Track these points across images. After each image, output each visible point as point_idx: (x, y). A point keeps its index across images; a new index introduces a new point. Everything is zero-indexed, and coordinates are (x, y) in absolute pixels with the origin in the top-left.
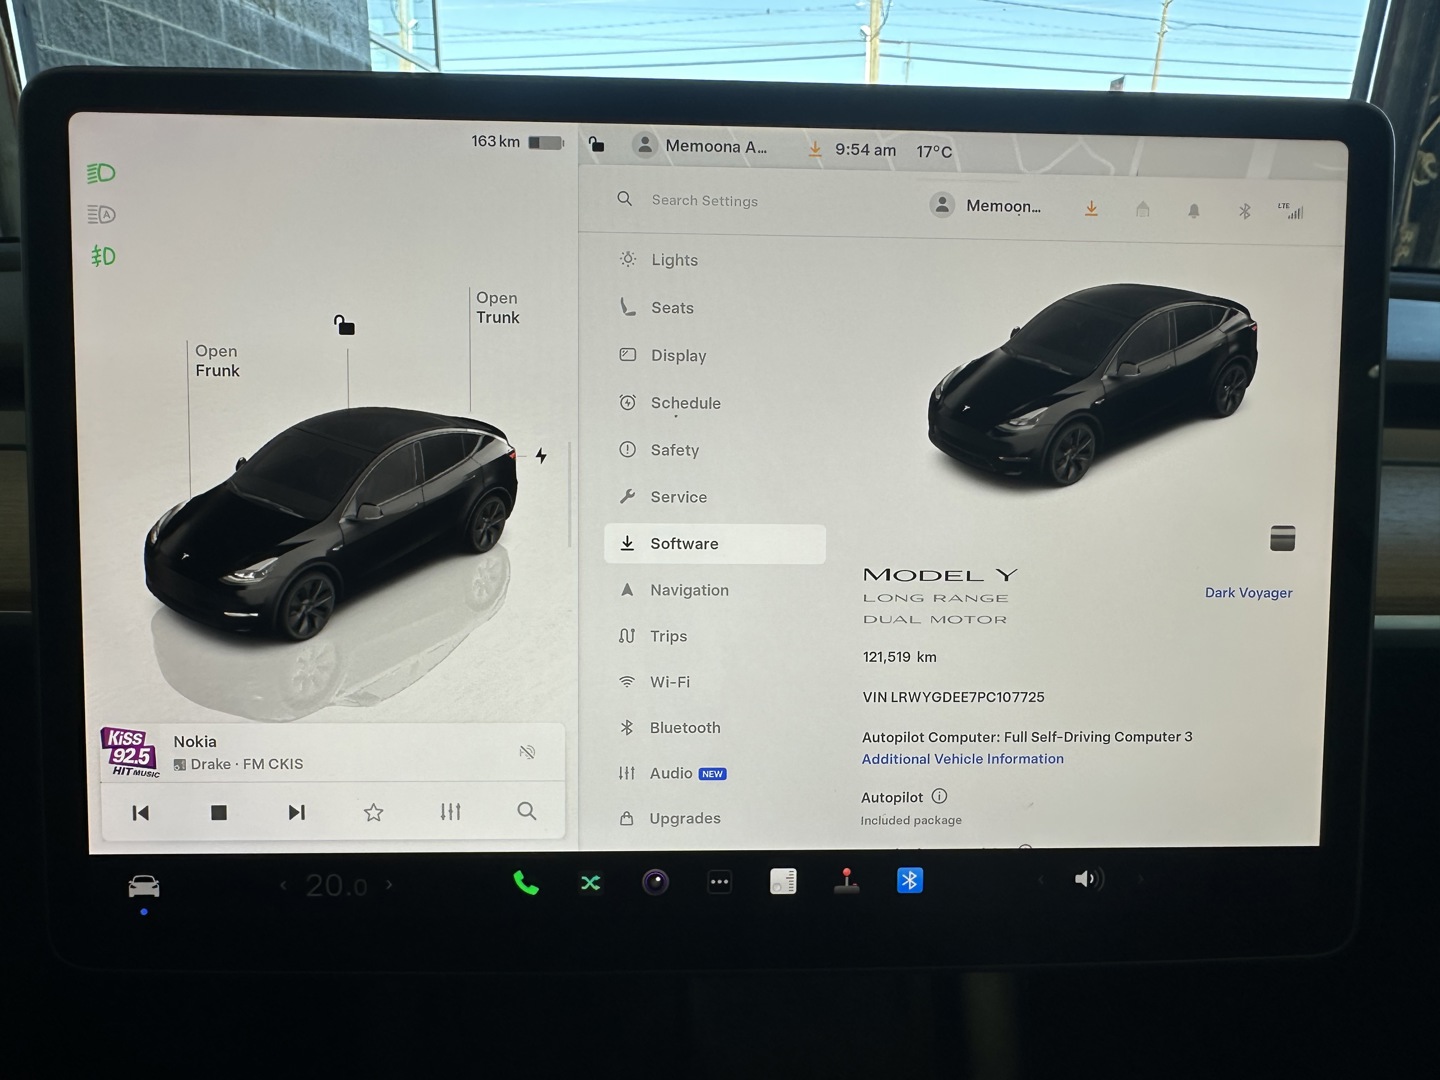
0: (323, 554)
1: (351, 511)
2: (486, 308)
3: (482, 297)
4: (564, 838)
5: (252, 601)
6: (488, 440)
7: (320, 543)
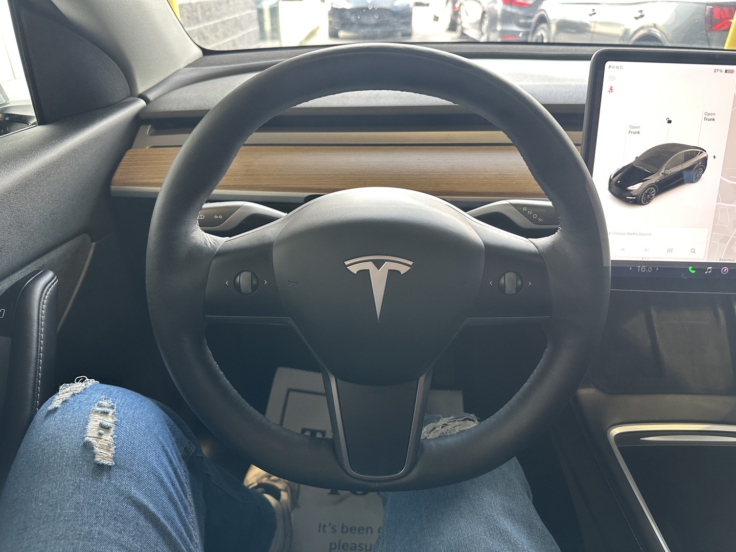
0: (654, 182)
1: (663, 171)
2: (707, 117)
3: (706, 114)
4: (704, 258)
5: (634, 194)
6: (701, 152)
7: (654, 179)
